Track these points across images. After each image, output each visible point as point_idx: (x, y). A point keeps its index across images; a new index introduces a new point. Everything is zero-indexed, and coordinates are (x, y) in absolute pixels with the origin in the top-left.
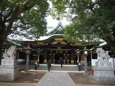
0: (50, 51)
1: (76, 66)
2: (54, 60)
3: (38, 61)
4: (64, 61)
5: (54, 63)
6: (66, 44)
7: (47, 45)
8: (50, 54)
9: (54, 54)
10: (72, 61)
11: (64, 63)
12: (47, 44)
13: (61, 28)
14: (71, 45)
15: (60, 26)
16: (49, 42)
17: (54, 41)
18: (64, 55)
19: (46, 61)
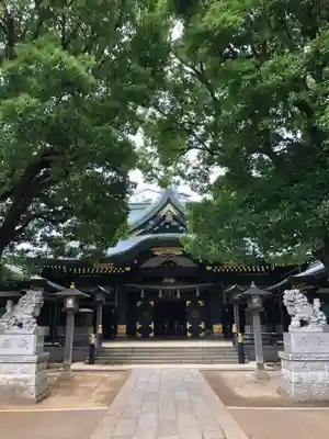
0: (140, 294)
1: (230, 344)
2: (152, 326)
3: (100, 331)
4: (189, 326)
5: (152, 335)
6: (194, 265)
7: (126, 272)
8: (139, 304)
9: (152, 303)
10: (217, 328)
11: (189, 334)
12: (128, 269)
13: (172, 209)
14: (209, 268)
15: (169, 201)
16: (132, 260)
17: (152, 256)
18: (188, 302)
19: (122, 329)
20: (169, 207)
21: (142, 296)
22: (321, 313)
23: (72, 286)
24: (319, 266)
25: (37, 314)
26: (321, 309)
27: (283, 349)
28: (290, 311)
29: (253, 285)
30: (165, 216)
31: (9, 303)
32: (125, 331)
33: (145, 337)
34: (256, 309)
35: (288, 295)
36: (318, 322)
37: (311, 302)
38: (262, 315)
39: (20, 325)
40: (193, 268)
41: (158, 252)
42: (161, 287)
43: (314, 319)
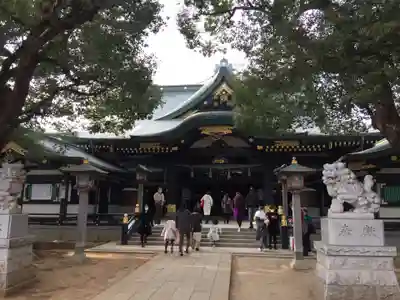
0: (190, 174)
6: (246, 145)
7: (173, 152)
12: (176, 148)
13: (227, 89)
14: (259, 148)
15: (224, 79)
16: (180, 140)
19: (172, 208)
20: (224, 86)
21: (192, 176)
22: (373, 194)
26: (374, 189)
27: (320, 239)
28: (330, 191)
29: (294, 162)
30: (219, 96)
34: (297, 189)
35: (329, 169)
36: (368, 205)
40: (243, 148)
41: (206, 131)
42: (211, 167)
43: (362, 202)
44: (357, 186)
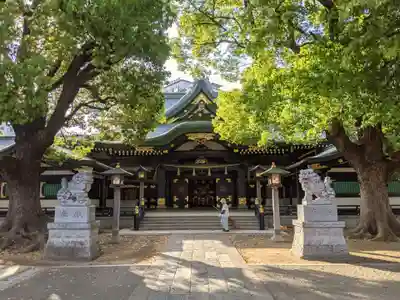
0: (176, 172)
1: (253, 214)
2: (187, 199)
4: (218, 199)
5: (187, 206)
6: (223, 149)
7: (164, 154)
8: (175, 181)
9: (187, 180)
10: (242, 201)
12: (166, 151)
13: (205, 99)
14: (236, 151)
16: (169, 145)
17: (187, 140)
18: (217, 180)
19: (161, 201)
20: (202, 96)
21: (179, 174)
22: (331, 189)
23: (118, 166)
24: (332, 150)
25: (88, 190)
26: (331, 186)
27: (297, 218)
28: (304, 187)
29: (273, 165)
30: (198, 105)
31: (64, 180)
32: (164, 203)
33: (181, 208)
34: (276, 185)
35: (303, 173)
36: (328, 196)
37: (323, 179)
38: (280, 190)
39: (74, 199)
40: (222, 151)
41: (192, 137)
42: (194, 167)
43: (324, 194)
44: (321, 183)
